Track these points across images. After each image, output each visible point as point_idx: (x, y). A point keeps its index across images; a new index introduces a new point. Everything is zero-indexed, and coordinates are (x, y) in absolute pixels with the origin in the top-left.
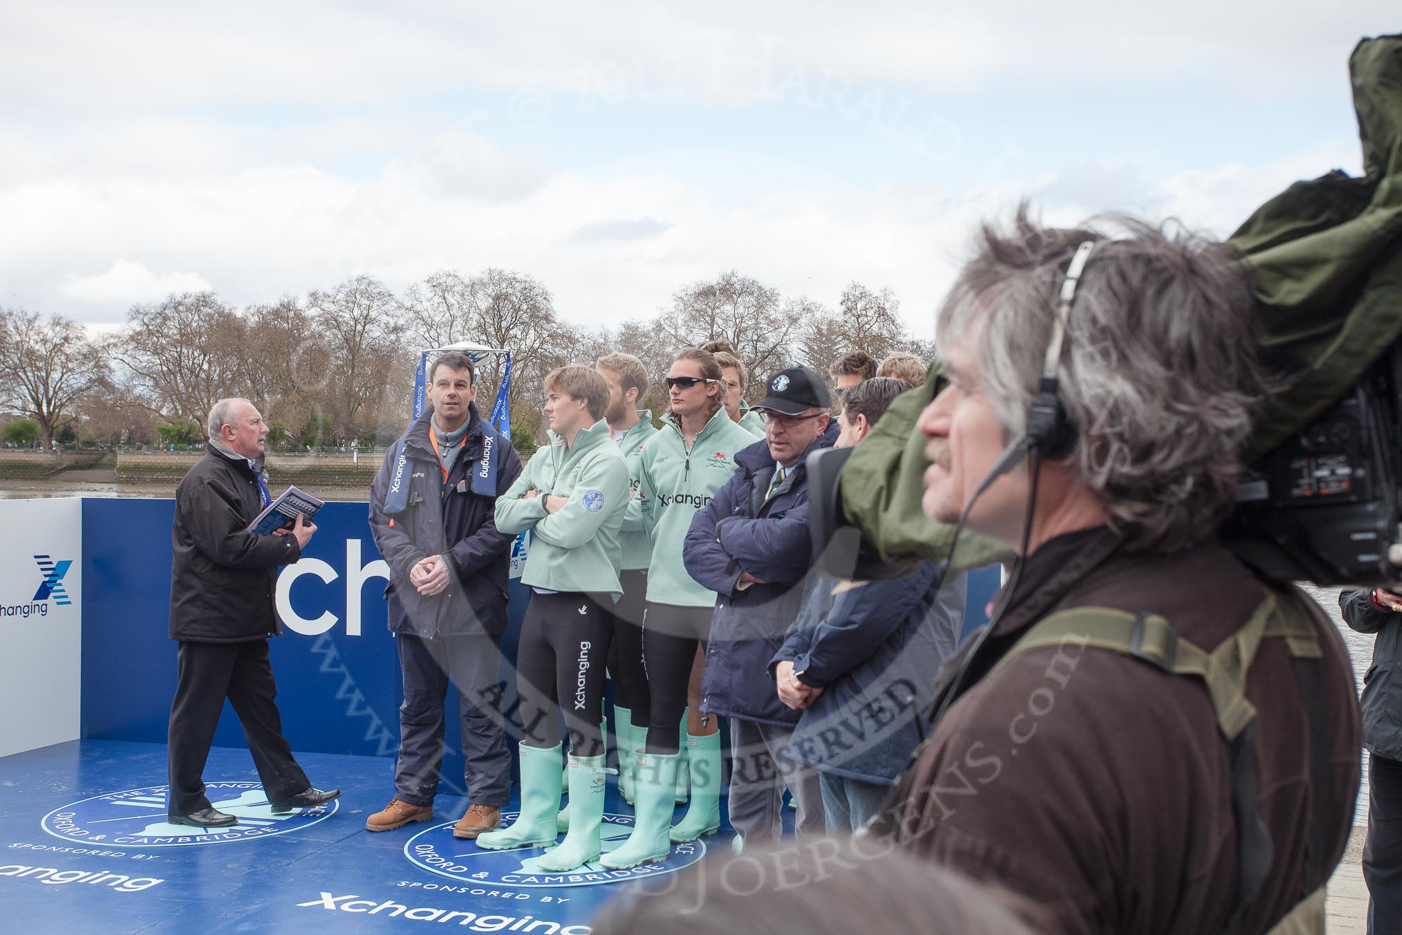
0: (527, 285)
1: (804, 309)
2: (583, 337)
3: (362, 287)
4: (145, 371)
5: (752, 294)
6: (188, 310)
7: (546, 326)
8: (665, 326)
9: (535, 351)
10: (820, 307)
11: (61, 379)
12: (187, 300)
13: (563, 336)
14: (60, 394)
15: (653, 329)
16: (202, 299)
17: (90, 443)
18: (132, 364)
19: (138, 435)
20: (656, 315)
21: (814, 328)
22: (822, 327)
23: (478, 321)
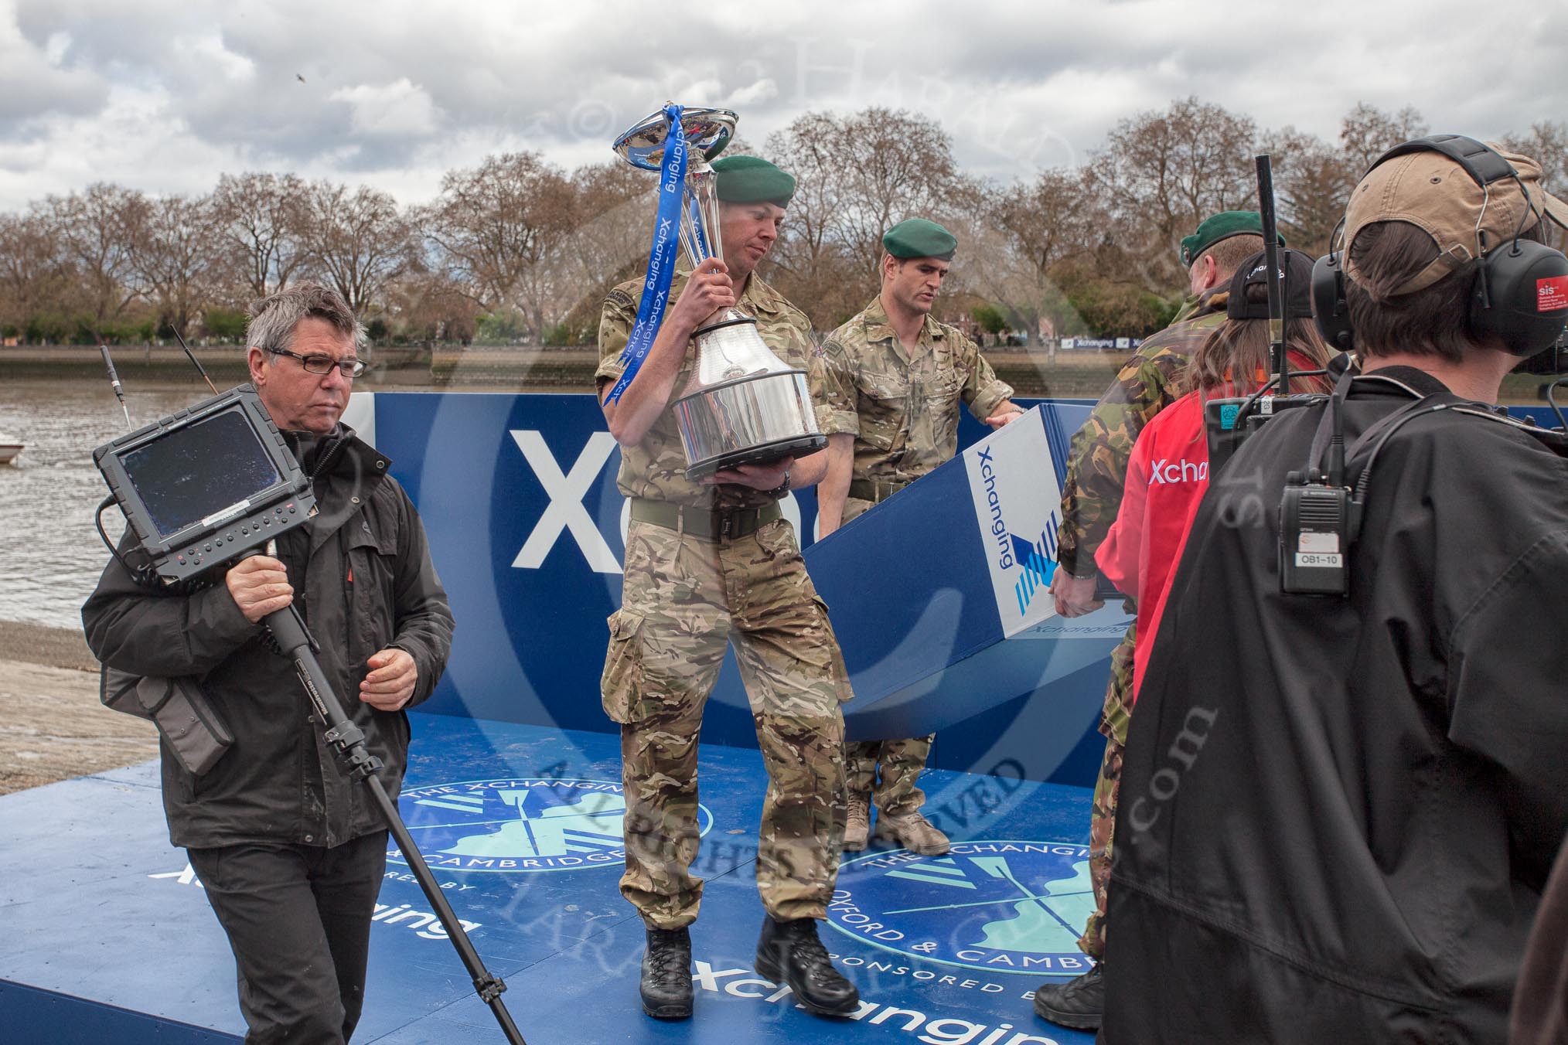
0: (918, 128)
1: (1289, 146)
2: (990, 192)
4: (462, 251)
5: (1217, 127)
6: (510, 175)
7: (943, 180)
8: (1099, 175)
10: (1312, 140)
11: (369, 264)
12: (508, 164)
13: (964, 192)
14: (369, 280)
15: (1083, 180)
16: (524, 161)
17: (401, 339)
18: (447, 242)
19: (455, 328)
20: (1086, 162)
21: (1303, 170)
22: (1315, 169)
23: (855, 178)
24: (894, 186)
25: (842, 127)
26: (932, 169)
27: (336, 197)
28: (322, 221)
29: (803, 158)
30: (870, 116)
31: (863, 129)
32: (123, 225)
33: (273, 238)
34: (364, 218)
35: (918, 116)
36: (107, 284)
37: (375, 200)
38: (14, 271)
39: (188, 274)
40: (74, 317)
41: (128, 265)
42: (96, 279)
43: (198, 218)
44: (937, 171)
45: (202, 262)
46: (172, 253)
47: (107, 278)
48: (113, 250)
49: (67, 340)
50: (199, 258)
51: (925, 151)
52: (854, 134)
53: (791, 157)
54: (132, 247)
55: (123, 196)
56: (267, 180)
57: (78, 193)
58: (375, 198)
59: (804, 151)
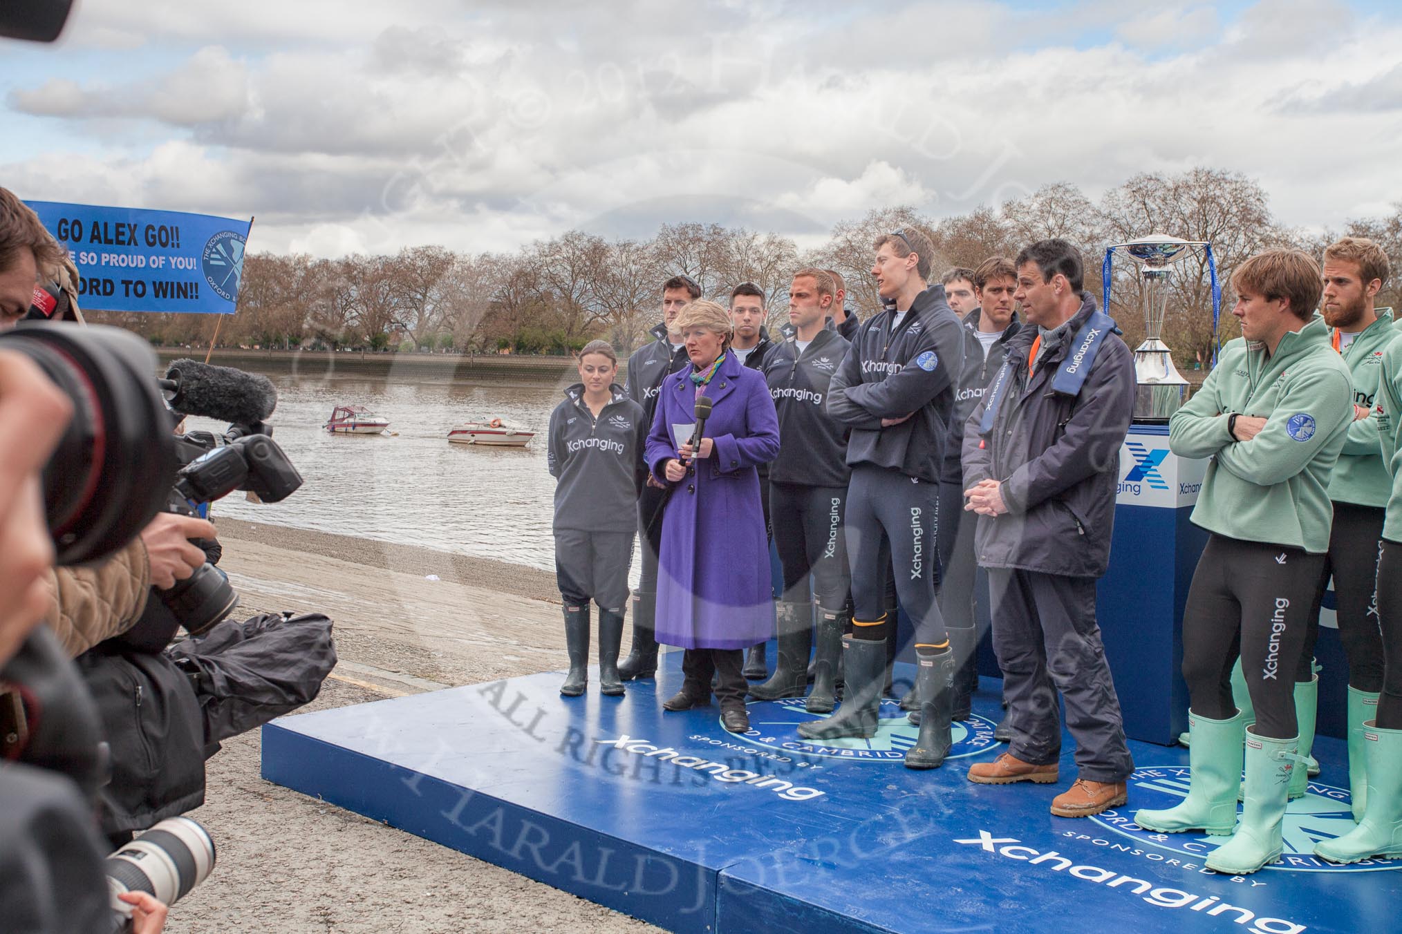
0: (1238, 185)
2: (1302, 240)
3: (1058, 196)
12: (887, 216)
16: (901, 214)
20: (1393, 214)
23: (1181, 227)
24: (1214, 235)
25: (1170, 185)
27: (749, 242)
28: (738, 261)
29: (1135, 211)
30: (1196, 175)
32: (588, 263)
33: (700, 274)
34: (772, 259)
35: (1238, 175)
36: (575, 309)
37: (781, 245)
38: (508, 297)
39: (635, 301)
40: (549, 334)
41: (591, 294)
42: (567, 304)
43: (644, 258)
44: (1254, 221)
45: (646, 292)
46: (623, 285)
47: (575, 304)
48: (581, 282)
49: (544, 351)
50: (643, 289)
51: (1243, 204)
52: (1181, 191)
53: (1125, 211)
54: (594, 280)
55: (588, 241)
56: (697, 228)
57: (556, 239)
58: (780, 243)
59: (1135, 205)
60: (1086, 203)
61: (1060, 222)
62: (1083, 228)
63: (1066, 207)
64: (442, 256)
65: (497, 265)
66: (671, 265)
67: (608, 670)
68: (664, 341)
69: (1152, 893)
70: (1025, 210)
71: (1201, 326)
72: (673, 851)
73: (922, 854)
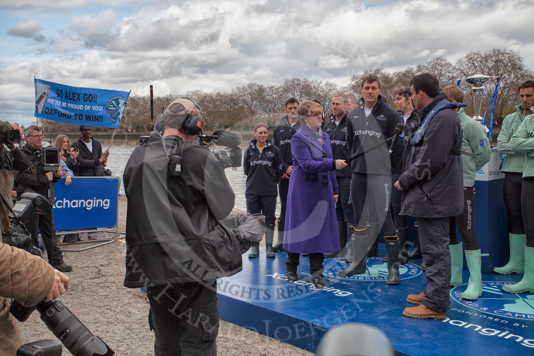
0: (511, 55)
3: (439, 62)
7: (519, 72)
9: (514, 83)
13: (527, 76)
14: (328, 110)
23: (488, 72)
24: (501, 75)
25: (483, 56)
26: (515, 68)
27: (319, 84)
28: (315, 92)
29: (469, 67)
30: (494, 52)
31: (491, 56)
32: (257, 95)
34: (327, 91)
35: (511, 51)
37: (331, 85)
38: (227, 109)
39: (276, 109)
41: (259, 106)
42: (250, 111)
43: (279, 92)
44: (517, 69)
45: (280, 105)
46: (271, 103)
47: (253, 111)
48: (255, 102)
50: (279, 104)
51: (513, 62)
52: (488, 58)
53: (465, 67)
54: (260, 101)
55: (257, 86)
56: (299, 80)
57: (245, 86)
58: (331, 84)
59: (470, 64)
60: (450, 64)
61: (440, 72)
62: (449, 74)
63: (442, 66)
64: (202, 94)
65: (223, 97)
66: (289, 94)
67: (269, 248)
68: (287, 123)
69: (482, 330)
70: (426, 68)
71: (497, 110)
72: (295, 316)
73: (391, 316)
